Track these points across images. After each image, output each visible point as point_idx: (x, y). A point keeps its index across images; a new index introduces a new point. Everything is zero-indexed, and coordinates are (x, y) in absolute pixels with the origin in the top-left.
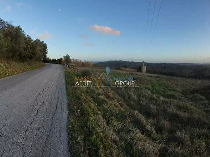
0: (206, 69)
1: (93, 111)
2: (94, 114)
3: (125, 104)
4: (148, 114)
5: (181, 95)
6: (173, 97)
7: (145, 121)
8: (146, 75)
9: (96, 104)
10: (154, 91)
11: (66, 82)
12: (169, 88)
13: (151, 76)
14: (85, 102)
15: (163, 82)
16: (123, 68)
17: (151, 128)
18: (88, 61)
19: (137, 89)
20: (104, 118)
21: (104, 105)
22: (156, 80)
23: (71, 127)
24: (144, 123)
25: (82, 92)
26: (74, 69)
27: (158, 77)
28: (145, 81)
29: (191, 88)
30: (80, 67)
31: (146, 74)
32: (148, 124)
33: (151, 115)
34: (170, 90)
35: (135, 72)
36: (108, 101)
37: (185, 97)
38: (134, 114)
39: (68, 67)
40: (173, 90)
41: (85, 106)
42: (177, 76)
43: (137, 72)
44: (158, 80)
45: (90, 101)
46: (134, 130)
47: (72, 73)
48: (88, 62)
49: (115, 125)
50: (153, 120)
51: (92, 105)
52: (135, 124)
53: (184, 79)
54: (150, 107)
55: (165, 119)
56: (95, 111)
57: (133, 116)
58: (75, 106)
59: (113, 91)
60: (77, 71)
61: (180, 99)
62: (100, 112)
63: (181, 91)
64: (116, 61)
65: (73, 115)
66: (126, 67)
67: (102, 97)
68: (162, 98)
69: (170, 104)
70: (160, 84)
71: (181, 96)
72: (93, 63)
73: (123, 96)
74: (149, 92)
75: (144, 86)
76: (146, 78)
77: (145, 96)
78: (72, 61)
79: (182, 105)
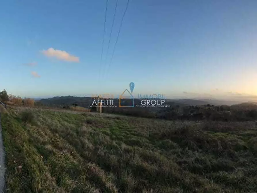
0: (178, 106)
1: (39, 166)
2: (40, 171)
3: (78, 155)
4: (107, 168)
5: (147, 140)
6: (137, 143)
7: (104, 177)
8: (102, 116)
9: (42, 157)
10: (114, 136)
11: (2, 128)
12: (133, 132)
13: (108, 118)
14: (28, 155)
15: (125, 125)
16: (73, 107)
17: (112, 186)
18: (29, 97)
19: (92, 135)
20: (53, 175)
21: (52, 157)
22: (116, 122)
23: (9, 190)
24: (104, 180)
25: (24, 142)
26: (12, 110)
27: (118, 118)
28: (101, 124)
29: (160, 131)
30: (20, 106)
31: (103, 114)
32: (108, 181)
33: (112, 168)
34: (134, 135)
35: (88, 111)
36: (57, 152)
37: (153, 144)
38: (90, 168)
39: (4, 106)
40: (137, 135)
41: (29, 160)
42: (143, 117)
43: (91, 111)
44: (118, 123)
45: (34, 153)
46: (92, 189)
47: (10, 116)
48: (29, 99)
49: (67, 184)
50: (114, 175)
51: (37, 159)
52: (92, 181)
53: (151, 120)
54: (109, 157)
55: (128, 174)
56: (41, 167)
57: (89, 171)
58: (15, 161)
59: (62, 139)
60: (15, 112)
61: (146, 146)
62: (47, 168)
63: (148, 136)
64: (62, 97)
65: (12, 174)
66: (76, 105)
67: (49, 147)
68: (124, 146)
69: (134, 153)
70: (121, 127)
71: (148, 143)
72: (36, 100)
73: (75, 145)
74: (108, 138)
75: (101, 130)
76: (103, 120)
77: (103, 143)
78: (10, 98)
79: (149, 154)
